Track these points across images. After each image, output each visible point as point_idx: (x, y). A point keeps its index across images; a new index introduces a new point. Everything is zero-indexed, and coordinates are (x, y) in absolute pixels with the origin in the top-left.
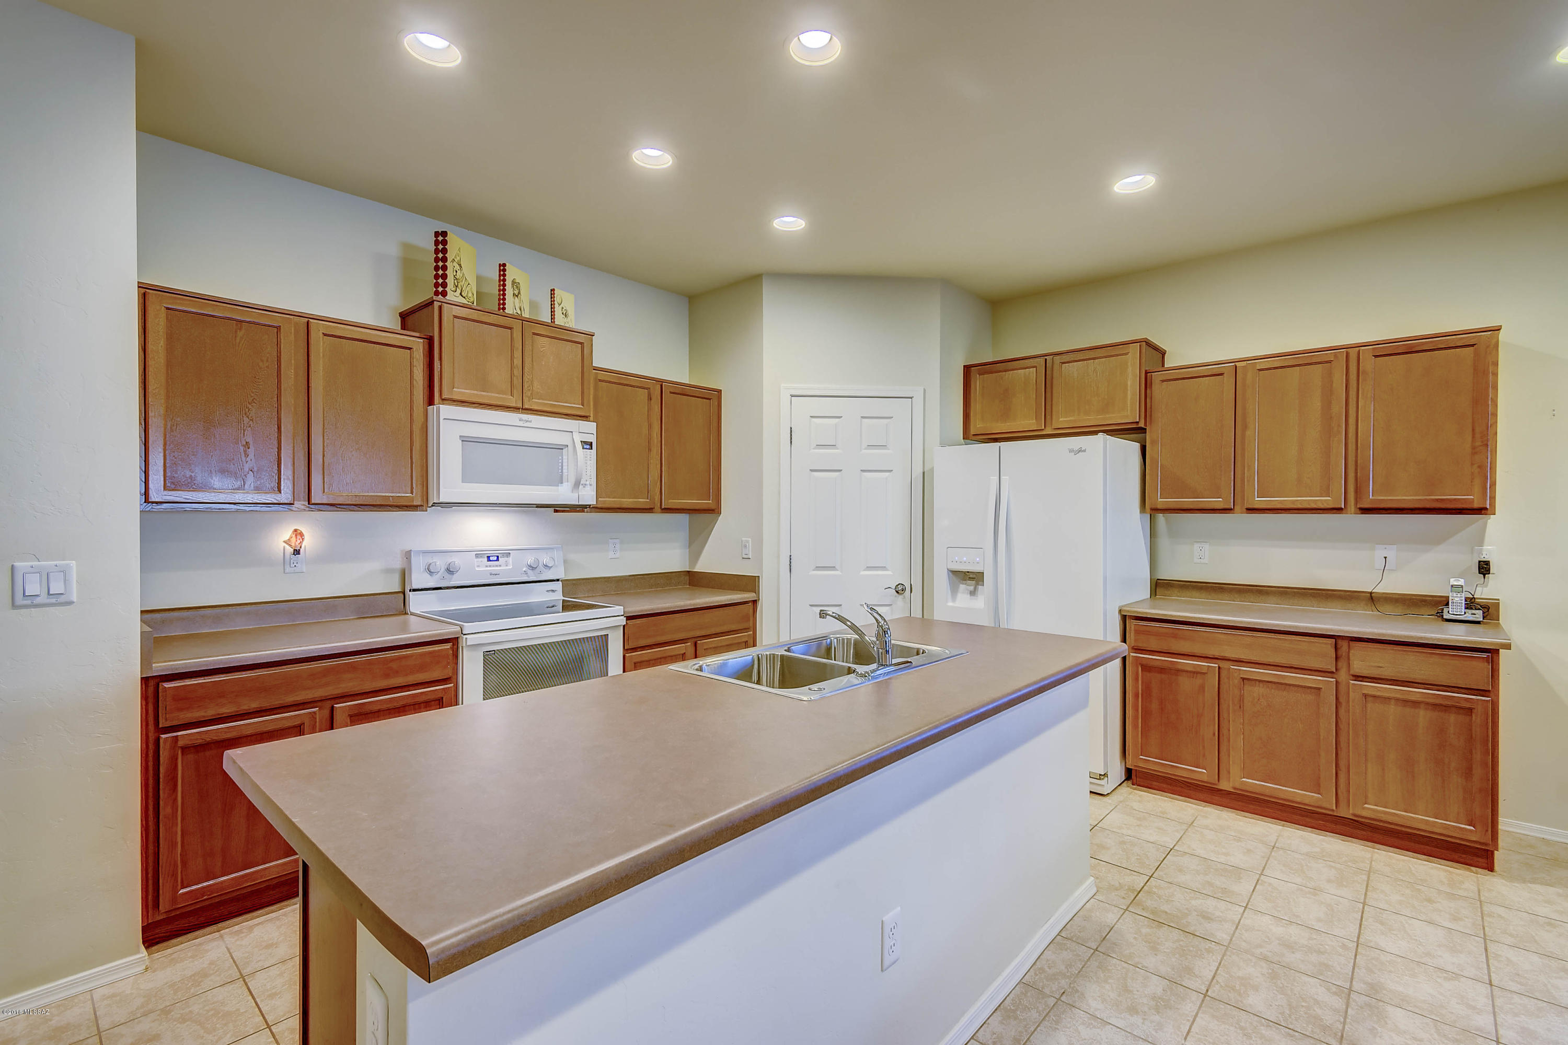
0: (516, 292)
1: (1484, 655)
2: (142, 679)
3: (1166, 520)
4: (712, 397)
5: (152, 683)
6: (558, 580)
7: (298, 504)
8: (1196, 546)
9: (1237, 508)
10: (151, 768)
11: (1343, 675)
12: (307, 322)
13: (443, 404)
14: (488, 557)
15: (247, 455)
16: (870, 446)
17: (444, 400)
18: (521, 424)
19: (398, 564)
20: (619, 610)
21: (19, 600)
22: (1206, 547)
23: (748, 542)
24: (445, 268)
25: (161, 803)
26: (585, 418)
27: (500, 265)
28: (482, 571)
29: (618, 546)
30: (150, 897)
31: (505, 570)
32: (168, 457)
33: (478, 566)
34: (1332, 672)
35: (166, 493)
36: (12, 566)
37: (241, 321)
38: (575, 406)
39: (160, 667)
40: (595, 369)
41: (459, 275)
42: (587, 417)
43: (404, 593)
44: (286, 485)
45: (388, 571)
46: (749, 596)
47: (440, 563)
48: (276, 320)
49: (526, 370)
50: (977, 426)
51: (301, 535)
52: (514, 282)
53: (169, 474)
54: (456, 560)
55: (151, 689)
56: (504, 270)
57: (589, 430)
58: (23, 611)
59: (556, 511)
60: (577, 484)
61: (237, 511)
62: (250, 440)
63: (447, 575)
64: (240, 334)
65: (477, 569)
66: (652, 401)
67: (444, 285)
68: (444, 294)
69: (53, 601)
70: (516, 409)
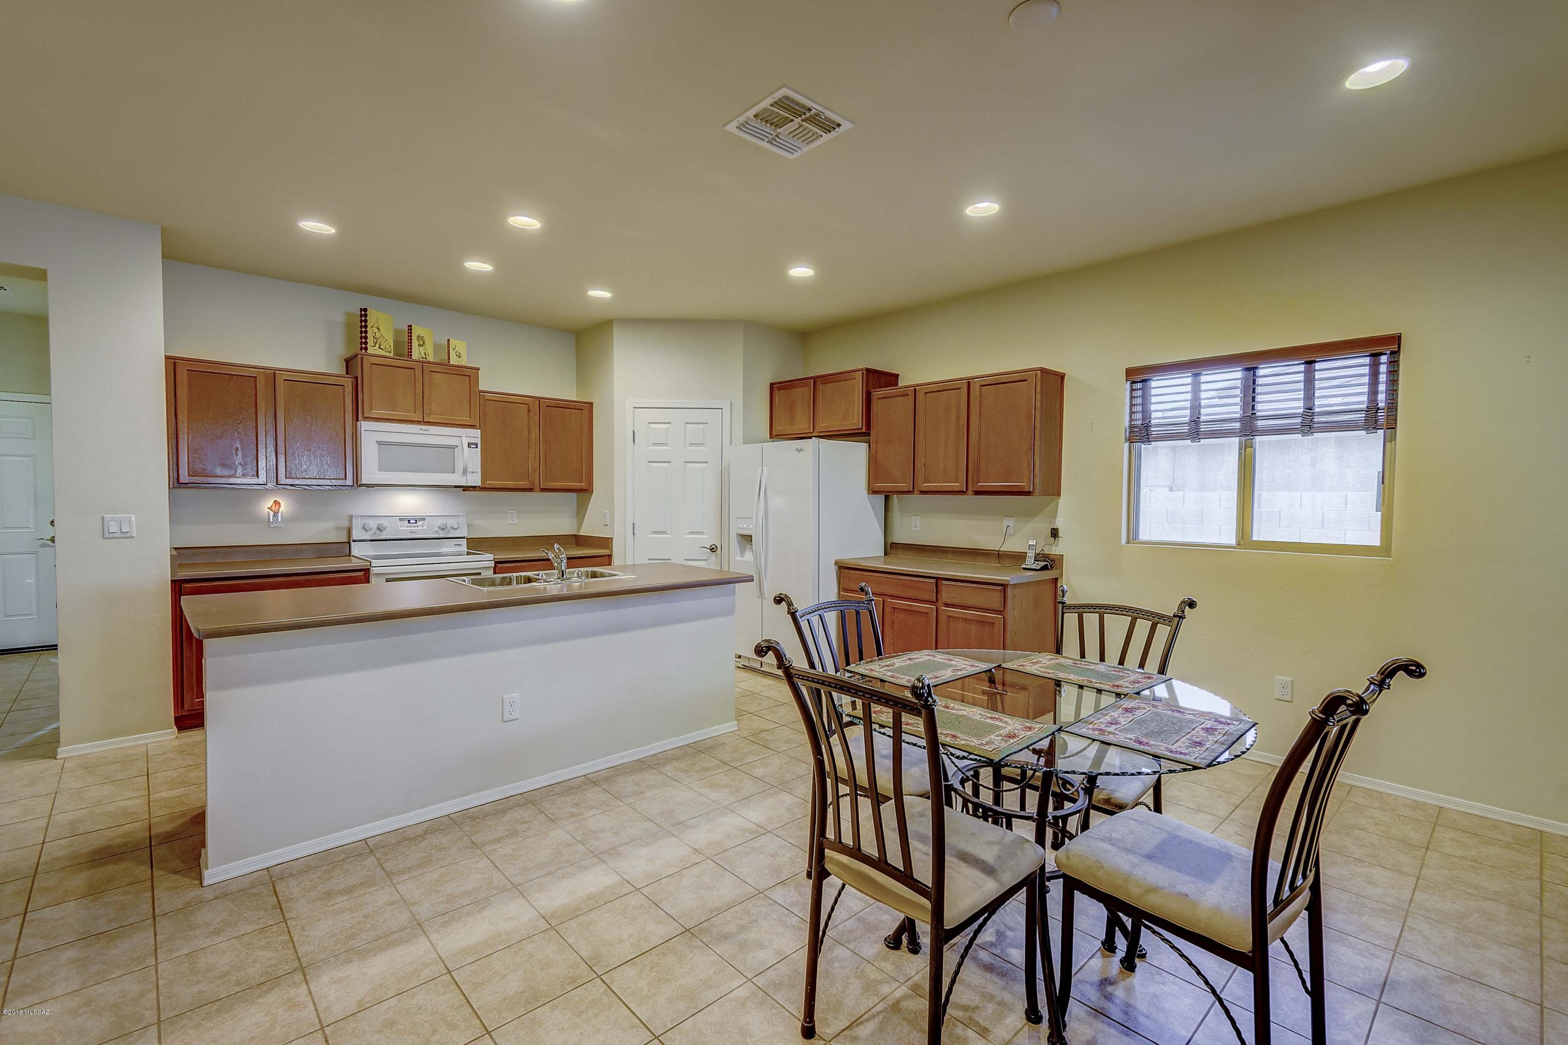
0: (421, 343)
1: (999, 588)
2: (172, 581)
3: (898, 499)
4: (586, 409)
5: (178, 583)
6: (464, 538)
7: (270, 486)
8: (914, 518)
9: (916, 491)
10: (178, 630)
11: (940, 604)
12: (273, 375)
13: (365, 421)
14: (409, 521)
15: (237, 455)
16: (691, 444)
17: (366, 419)
18: (421, 432)
19: (345, 524)
20: (490, 556)
21: (107, 535)
22: (918, 518)
23: (607, 513)
24: (366, 332)
25: (184, 650)
26: (472, 426)
27: (409, 326)
28: (404, 530)
29: (515, 515)
30: (179, 701)
31: (421, 530)
32: (190, 458)
33: (401, 527)
34: (934, 602)
35: (189, 478)
36: (103, 517)
37: (233, 375)
38: (466, 419)
39: (183, 574)
40: (481, 392)
41: (378, 335)
42: (475, 426)
43: (349, 543)
44: (262, 473)
45: (339, 528)
46: (605, 552)
47: (373, 524)
48: (253, 372)
49: (425, 396)
50: (777, 429)
51: (279, 504)
52: (418, 337)
53: (191, 467)
54: (384, 522)
55: (177, 587)
56: (411, 329)
57: (475, 435)
58: (108, 540)
59: (464, 490)
60: (465, 472)
61: (232, 488)
62: (239, 446)
63: (378, 532)
64: (232, 382)
65: (400, 528)
66: (531, 413)
67: (366, 343)
68: (366, 349)
69: (124, 536)
70: (418, 422)
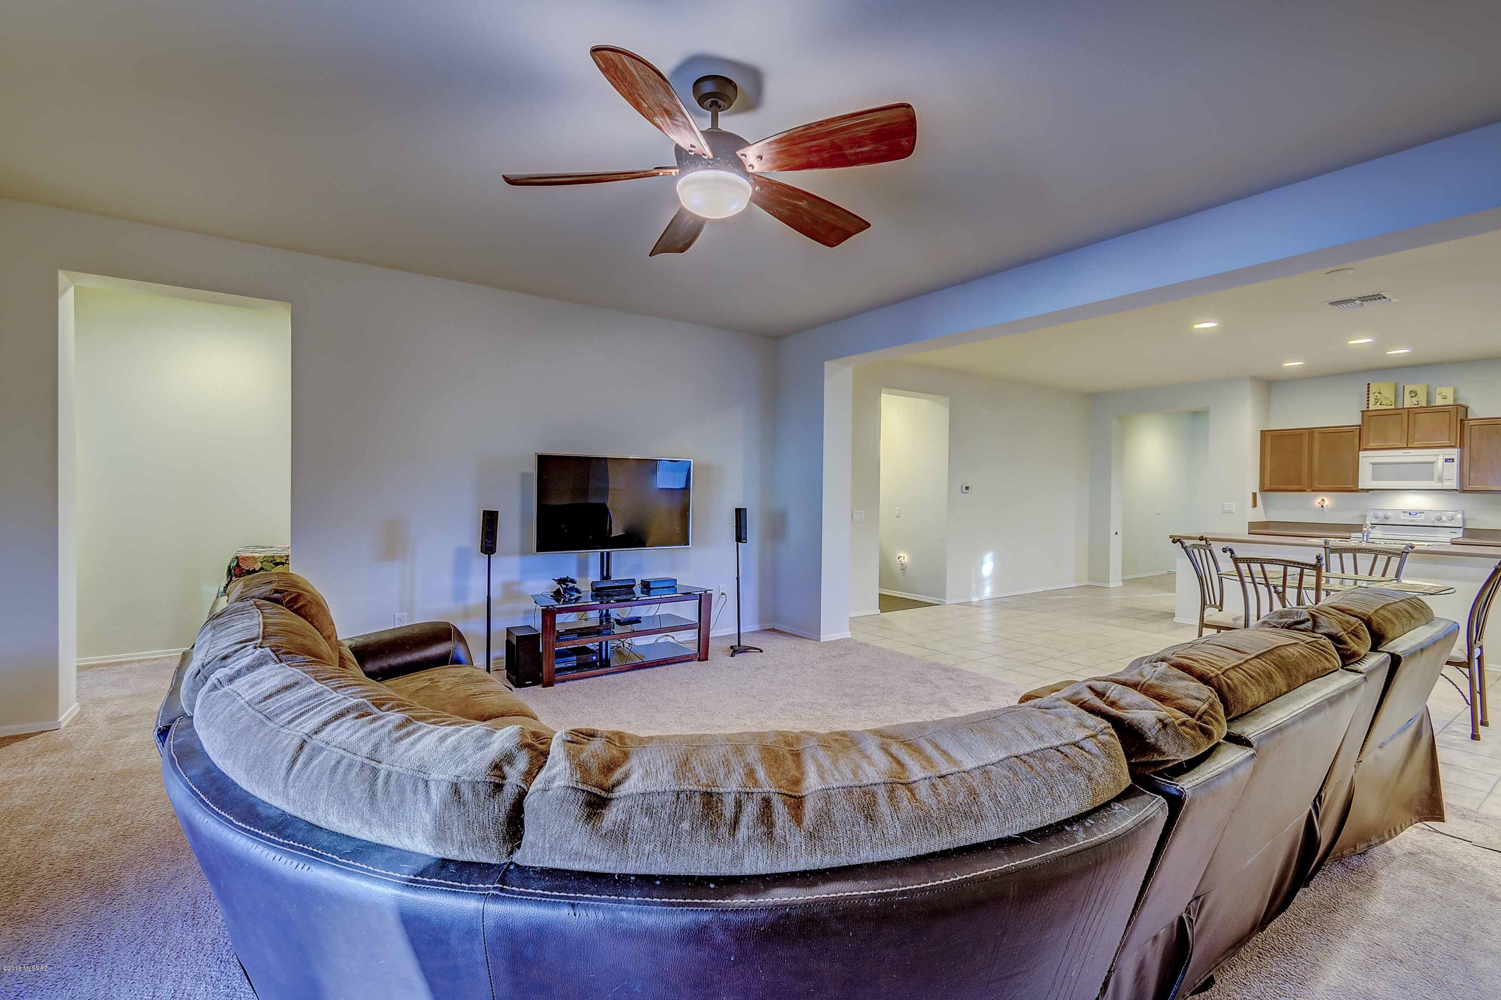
0: (1414, 395)
6: (1459, 527)
12: (1311, 431)
13: (1362, 451)
14: (1410, 513)
18: (1404, 454)
24: (1369, 397)
26: (1450, 447)
28: (1406, 519)
31: (1420, 519)
33: (1403, 517)
37: (1291, 434)
38: (1445, 442)
40: (1468, 420)
41: (1379, 397)
42: (1454, 446)
44: (1304, 483)
47: (1380, 514)
49: (1410, 430)
51: (1324, 500)
52: (1411, 391)
54: (1390, 514)
56: (1404, 388)
57: (1450, 453)
59: (1447, 492)
60: (1441, 479)
63: (1385, 519)
67: (1369, 404)
68: (1369, 407)
70: (1404, 448)
